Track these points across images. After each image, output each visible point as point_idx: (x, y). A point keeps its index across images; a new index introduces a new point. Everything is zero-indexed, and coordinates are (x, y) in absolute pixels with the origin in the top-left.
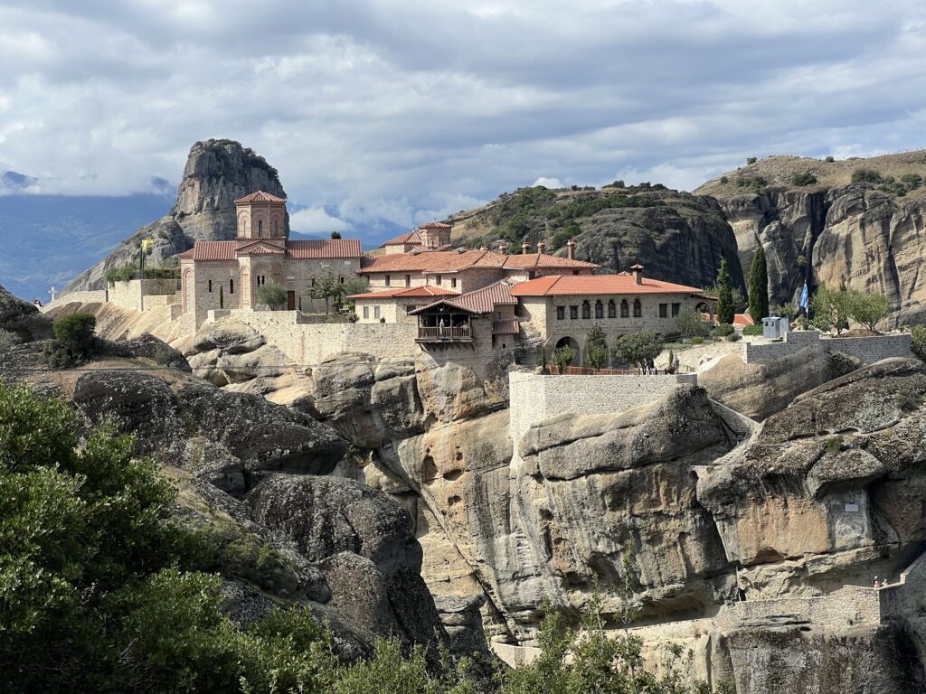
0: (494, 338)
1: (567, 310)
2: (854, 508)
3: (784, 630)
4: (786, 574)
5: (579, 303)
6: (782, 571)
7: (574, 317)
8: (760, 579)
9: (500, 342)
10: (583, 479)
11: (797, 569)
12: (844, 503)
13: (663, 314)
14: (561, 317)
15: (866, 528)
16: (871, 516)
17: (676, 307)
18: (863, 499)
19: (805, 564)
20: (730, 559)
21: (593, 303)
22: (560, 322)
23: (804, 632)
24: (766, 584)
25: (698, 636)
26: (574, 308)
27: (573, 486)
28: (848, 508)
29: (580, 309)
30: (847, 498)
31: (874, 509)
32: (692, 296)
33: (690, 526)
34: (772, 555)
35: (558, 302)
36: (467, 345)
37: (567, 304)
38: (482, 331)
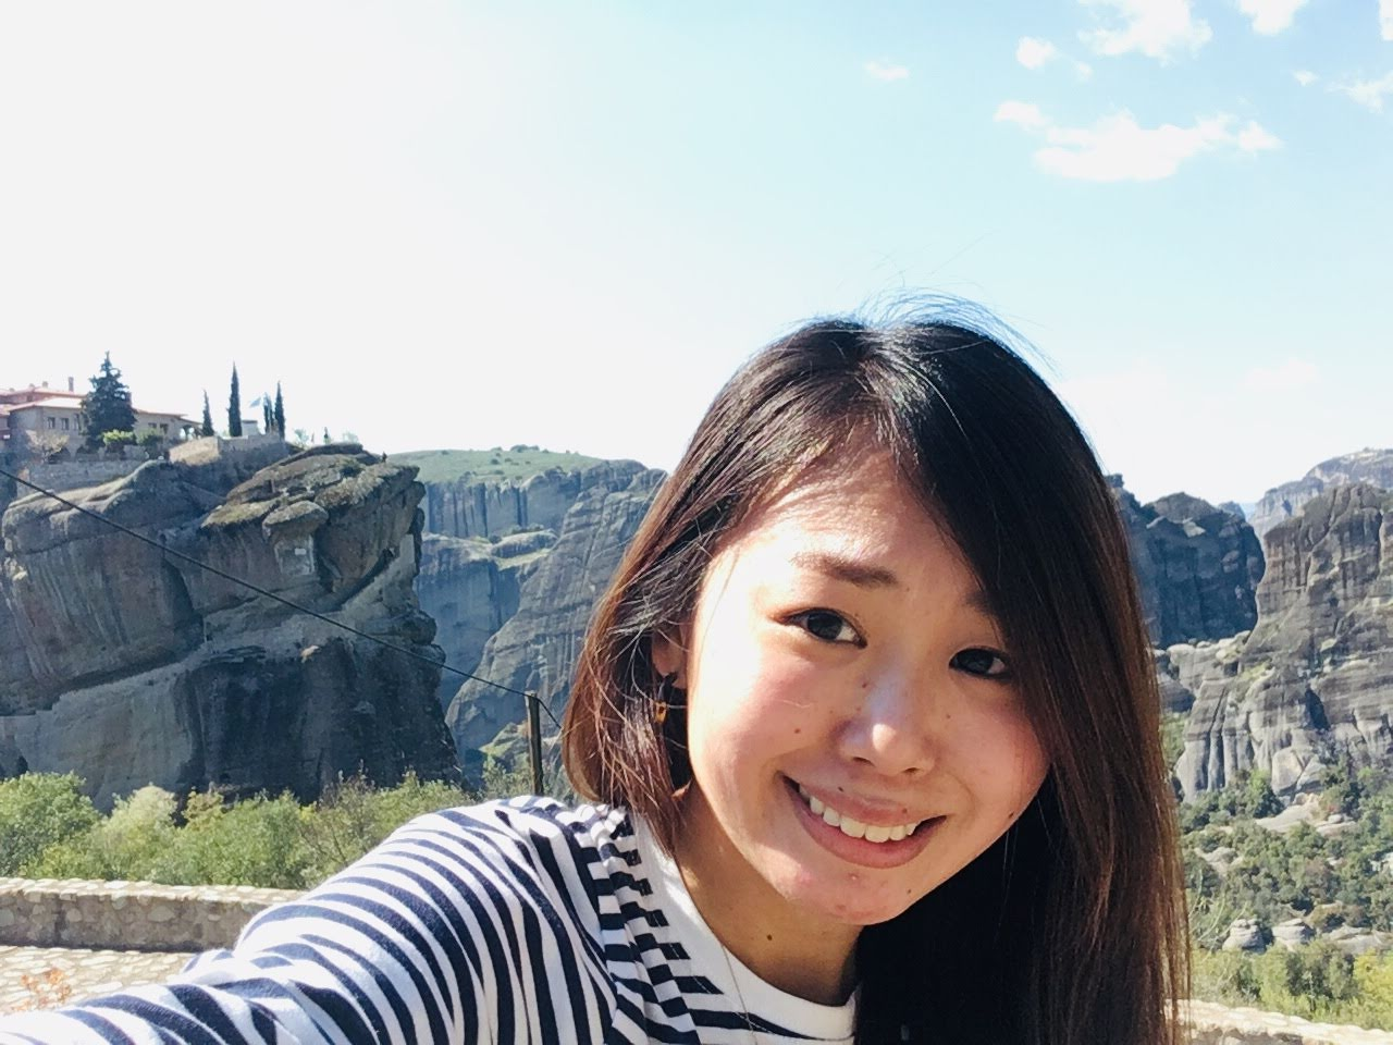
1: (58, 422)
2: (303, 552)
3: (242, 660)
4: (245, 614)
6: (241, 612)
8: (223, 621)
10: (59, 549)
11: (253, 607)
12: (294, 549)
14: (51, 426)
15: (313, 567)
16: (317, 557)
18: (311, 543)
19: (259, 603)
20: (195, 607)
22: (51, 431)
23: (259, 660)
24: (228, 625)
25: (167, 679)
27: (49, 555)
28: (298, 552)
29: (71, 422)
30: (296, 543)
31: (320, 552)
32: (179, 419)
33: (159, 582)
34: (234, 602)
35: (48, 413)
37: (57, 416)
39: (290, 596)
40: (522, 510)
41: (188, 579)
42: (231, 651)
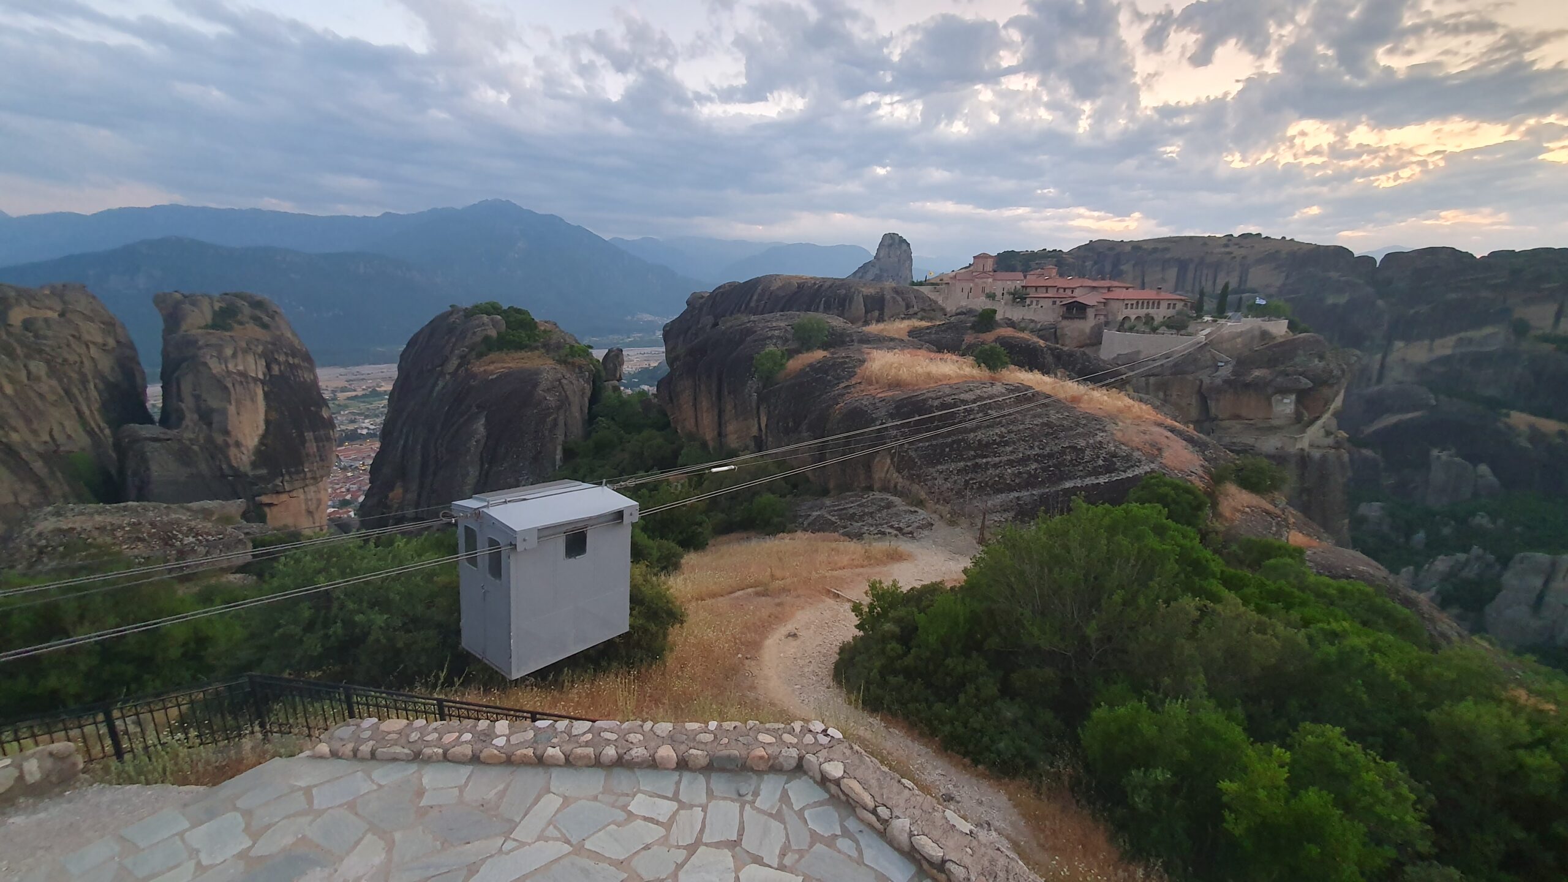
0: (1096, 315)
1: (1129, 306)
2: (1289, 401)
4: (1245, 425)
5: (1134, 302)
6: (1243, 424)
7: (1131, 308)
8: (1229, 426)
9: (1098, 317)
11: (1250, 423)
12: (1284, 399)
13: (1168, 308)
14: (1126, 308)
15: (1294, 410)
16: (1297, 405)
17: (1175, 304)
18: (1293, 397)
19: (1255, 422)
21: (1140, 302)
26: (1132, 304)
28: (1286, 401)
29: (1135, 305)
31: (1299, 402)
32: (1181, 300)
33: (1194, 401)
34: (1237, 417)
35: (1126, 302)
36: (1083, 318)
37: (1130, 302)
38: (1090, 313)
39: (1275, 422)
41: (1212, 404)
42: (1234, 443)
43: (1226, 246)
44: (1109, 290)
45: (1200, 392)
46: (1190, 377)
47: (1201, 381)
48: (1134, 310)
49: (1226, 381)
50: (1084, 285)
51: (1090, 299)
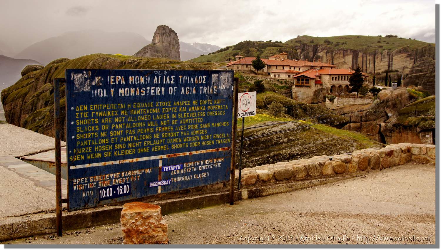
0: (315, 84)
1: (334, 78)
2: (428, 136)
5: (337, 76)
7: (336, 80)
9: (317, 86)
12: (426, 135)
14: (333, 80)
15: (432, 141)
16: (433, 138)
18: (431, 133)
21: (340, 77)
22: (332, 81)
26: (336, 78)
29: (337, 78)
30: (427, 133)
31: (434, 136)
35: (332, 76)
36: (308, 86)
37: (334, 77)
38: (312, 83)
40: (391, 63)
43: (379, 42)
44: (321, 69)
45: (379, 132)
46: (374, 123)
47: (380, 125)
48: (337, 82)
49: (394, 125)
50: (306, 65)
51: (311, 74)
